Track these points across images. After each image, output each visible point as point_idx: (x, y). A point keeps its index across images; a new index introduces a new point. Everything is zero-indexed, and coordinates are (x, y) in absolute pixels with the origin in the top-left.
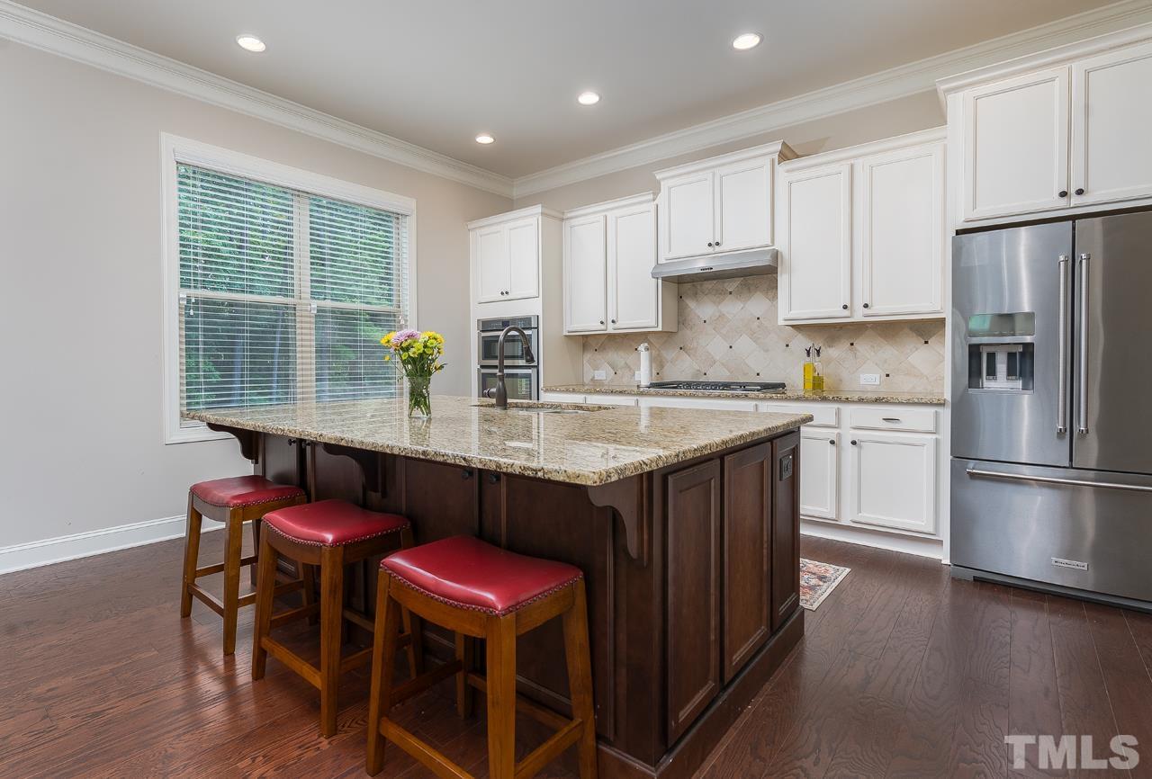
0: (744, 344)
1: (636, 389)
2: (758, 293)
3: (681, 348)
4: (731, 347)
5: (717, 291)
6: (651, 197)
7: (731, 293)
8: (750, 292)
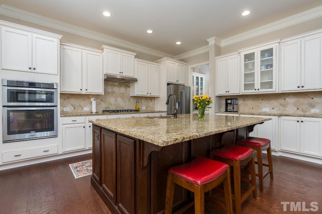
0: (119, 100)
1: (90, 114)
2: (123, 87)
3: (101, 100)
4: (116, 100)
5: (112, 85)
6: (102, 52)
7: (116, 86)
8: (121, 86)
